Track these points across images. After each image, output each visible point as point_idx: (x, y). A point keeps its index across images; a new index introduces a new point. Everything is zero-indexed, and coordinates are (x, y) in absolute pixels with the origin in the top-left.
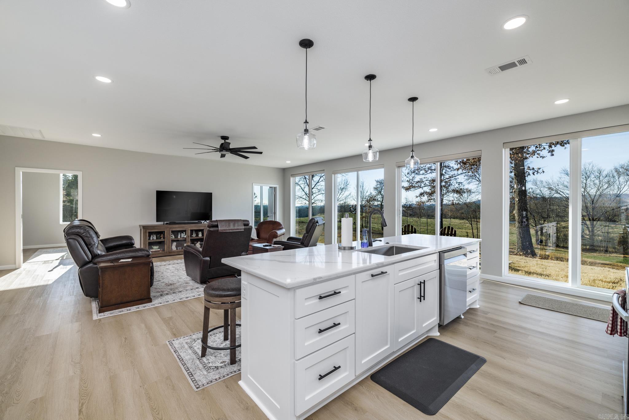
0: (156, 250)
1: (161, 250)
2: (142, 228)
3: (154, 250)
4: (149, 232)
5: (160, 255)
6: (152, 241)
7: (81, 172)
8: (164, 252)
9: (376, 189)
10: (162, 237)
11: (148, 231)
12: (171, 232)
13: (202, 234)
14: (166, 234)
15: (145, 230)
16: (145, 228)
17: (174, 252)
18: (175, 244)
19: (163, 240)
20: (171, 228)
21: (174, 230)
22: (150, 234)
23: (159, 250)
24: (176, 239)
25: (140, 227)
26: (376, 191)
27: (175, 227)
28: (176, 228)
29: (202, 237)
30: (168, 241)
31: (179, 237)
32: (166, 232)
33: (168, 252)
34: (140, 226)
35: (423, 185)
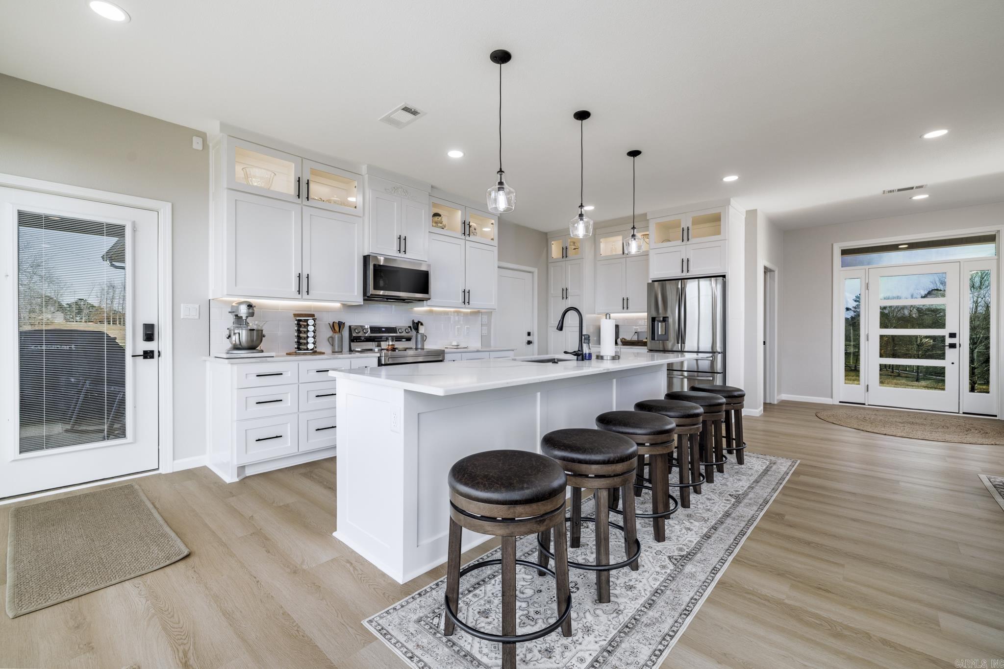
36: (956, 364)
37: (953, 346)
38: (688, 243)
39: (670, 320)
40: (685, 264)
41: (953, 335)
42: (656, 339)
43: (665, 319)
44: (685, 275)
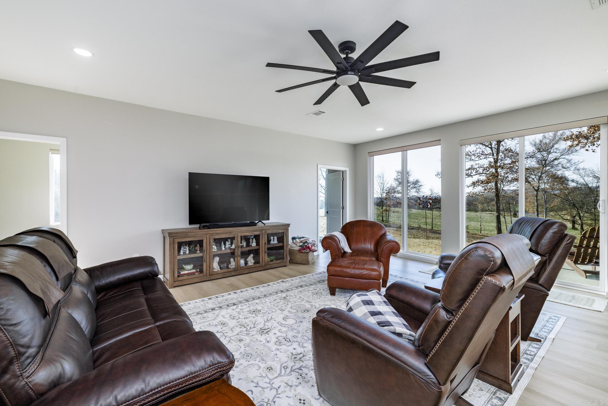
0: (190, 272)
1: (197, 272)
2: (167, 235)
3: (186, 272)
4: (178, 243)
5: (196, 280)
6: (184, 257)
7: (65, 139)
8: (202, 275)
9: (397, 180)
10: (198, 250)
11: (177, 241)
12: (212, 241)
13: (256, 242)
14: (204, 244)
15: (172, 239)
16: (172, 235)
17: (217, 274)
18: (217, 259)
19: (201, 255)
20: (212, 234)
21: (217, 237)
22: (180, 245)
23: (194, 271)
24: (219, 252)
25: (163, 233)
26: (397, 182)
27: (218, 232)
28: (220, 233)
29: (257, 247)
30: (208, 257)
31: (223, 249)
32: (205, 241)
33: (208, 274)
34: (163, 231)
35: (474, 173)
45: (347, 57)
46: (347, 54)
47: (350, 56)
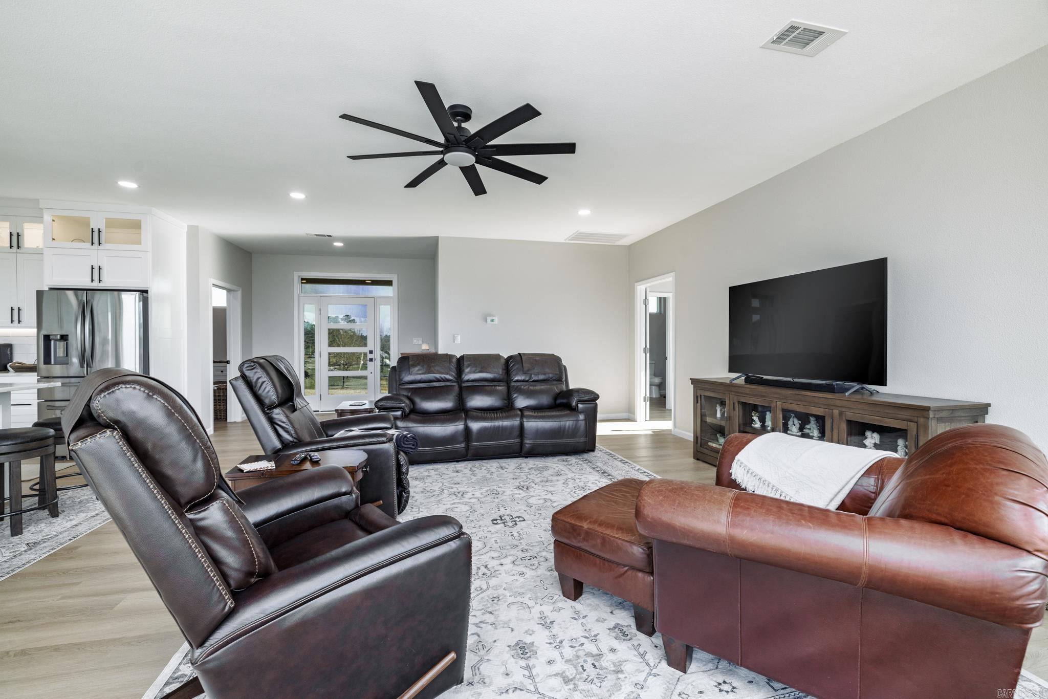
36: (373, 373)
37: (371, 360)
38: (100, 247)
39: (71, 339)
40: (96, 271)
41: (371, 352)
42: (52, 362)
43: (64, 338)
44: (95, 285)
45: (459, 126)
46: (459, 122)
47: (463, 125)
